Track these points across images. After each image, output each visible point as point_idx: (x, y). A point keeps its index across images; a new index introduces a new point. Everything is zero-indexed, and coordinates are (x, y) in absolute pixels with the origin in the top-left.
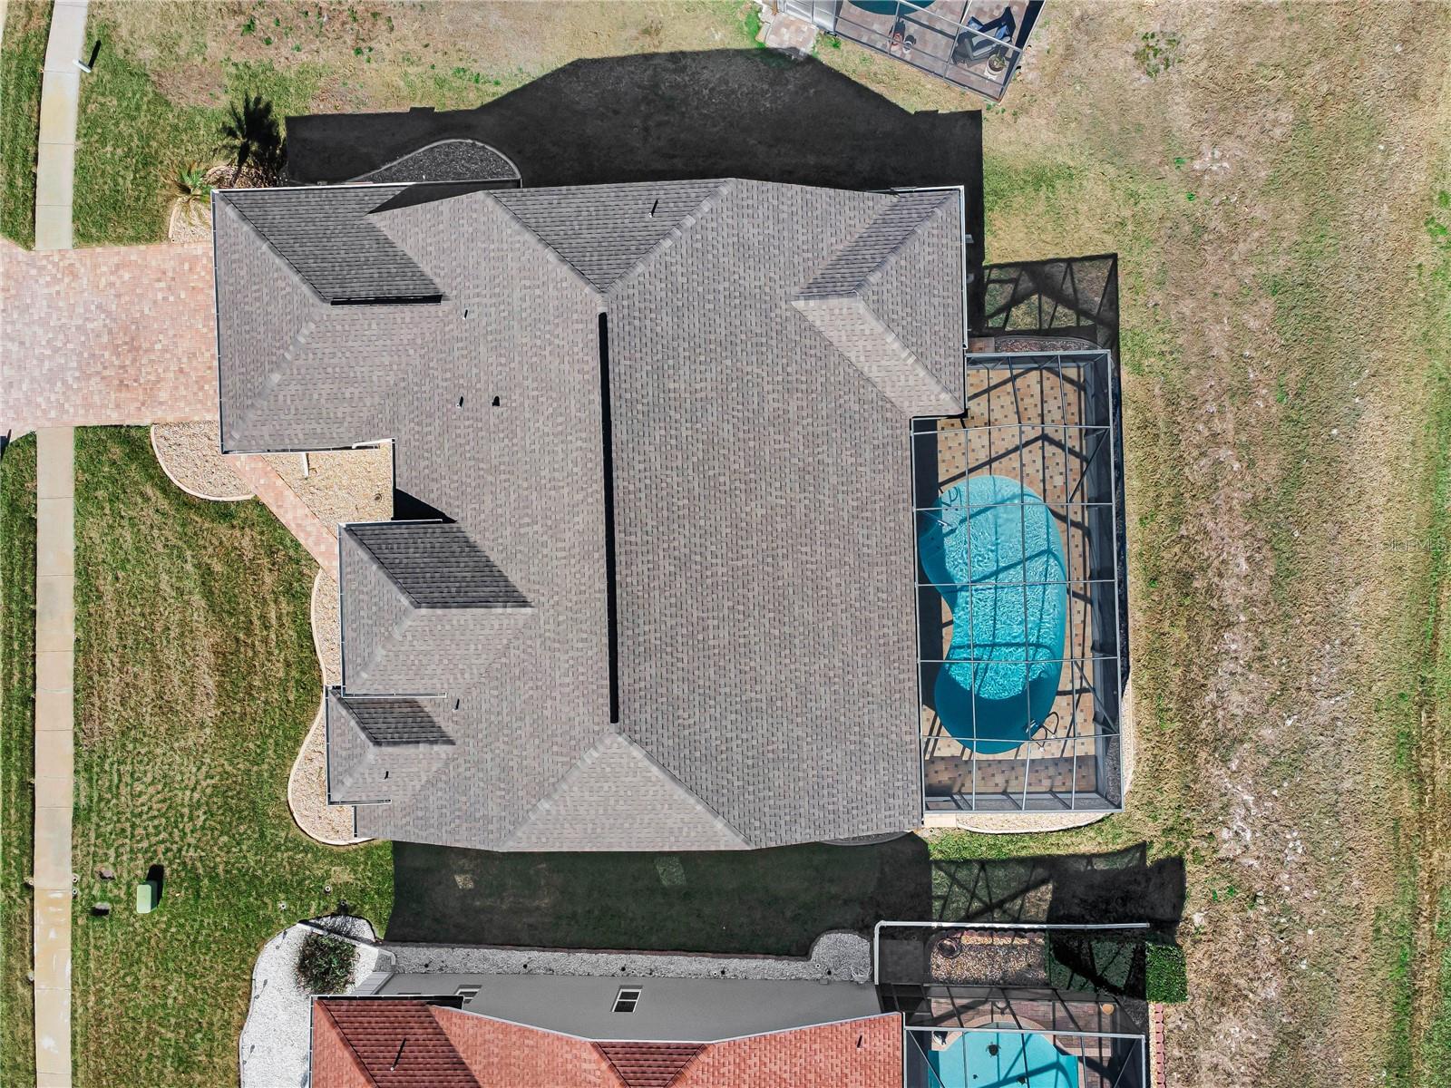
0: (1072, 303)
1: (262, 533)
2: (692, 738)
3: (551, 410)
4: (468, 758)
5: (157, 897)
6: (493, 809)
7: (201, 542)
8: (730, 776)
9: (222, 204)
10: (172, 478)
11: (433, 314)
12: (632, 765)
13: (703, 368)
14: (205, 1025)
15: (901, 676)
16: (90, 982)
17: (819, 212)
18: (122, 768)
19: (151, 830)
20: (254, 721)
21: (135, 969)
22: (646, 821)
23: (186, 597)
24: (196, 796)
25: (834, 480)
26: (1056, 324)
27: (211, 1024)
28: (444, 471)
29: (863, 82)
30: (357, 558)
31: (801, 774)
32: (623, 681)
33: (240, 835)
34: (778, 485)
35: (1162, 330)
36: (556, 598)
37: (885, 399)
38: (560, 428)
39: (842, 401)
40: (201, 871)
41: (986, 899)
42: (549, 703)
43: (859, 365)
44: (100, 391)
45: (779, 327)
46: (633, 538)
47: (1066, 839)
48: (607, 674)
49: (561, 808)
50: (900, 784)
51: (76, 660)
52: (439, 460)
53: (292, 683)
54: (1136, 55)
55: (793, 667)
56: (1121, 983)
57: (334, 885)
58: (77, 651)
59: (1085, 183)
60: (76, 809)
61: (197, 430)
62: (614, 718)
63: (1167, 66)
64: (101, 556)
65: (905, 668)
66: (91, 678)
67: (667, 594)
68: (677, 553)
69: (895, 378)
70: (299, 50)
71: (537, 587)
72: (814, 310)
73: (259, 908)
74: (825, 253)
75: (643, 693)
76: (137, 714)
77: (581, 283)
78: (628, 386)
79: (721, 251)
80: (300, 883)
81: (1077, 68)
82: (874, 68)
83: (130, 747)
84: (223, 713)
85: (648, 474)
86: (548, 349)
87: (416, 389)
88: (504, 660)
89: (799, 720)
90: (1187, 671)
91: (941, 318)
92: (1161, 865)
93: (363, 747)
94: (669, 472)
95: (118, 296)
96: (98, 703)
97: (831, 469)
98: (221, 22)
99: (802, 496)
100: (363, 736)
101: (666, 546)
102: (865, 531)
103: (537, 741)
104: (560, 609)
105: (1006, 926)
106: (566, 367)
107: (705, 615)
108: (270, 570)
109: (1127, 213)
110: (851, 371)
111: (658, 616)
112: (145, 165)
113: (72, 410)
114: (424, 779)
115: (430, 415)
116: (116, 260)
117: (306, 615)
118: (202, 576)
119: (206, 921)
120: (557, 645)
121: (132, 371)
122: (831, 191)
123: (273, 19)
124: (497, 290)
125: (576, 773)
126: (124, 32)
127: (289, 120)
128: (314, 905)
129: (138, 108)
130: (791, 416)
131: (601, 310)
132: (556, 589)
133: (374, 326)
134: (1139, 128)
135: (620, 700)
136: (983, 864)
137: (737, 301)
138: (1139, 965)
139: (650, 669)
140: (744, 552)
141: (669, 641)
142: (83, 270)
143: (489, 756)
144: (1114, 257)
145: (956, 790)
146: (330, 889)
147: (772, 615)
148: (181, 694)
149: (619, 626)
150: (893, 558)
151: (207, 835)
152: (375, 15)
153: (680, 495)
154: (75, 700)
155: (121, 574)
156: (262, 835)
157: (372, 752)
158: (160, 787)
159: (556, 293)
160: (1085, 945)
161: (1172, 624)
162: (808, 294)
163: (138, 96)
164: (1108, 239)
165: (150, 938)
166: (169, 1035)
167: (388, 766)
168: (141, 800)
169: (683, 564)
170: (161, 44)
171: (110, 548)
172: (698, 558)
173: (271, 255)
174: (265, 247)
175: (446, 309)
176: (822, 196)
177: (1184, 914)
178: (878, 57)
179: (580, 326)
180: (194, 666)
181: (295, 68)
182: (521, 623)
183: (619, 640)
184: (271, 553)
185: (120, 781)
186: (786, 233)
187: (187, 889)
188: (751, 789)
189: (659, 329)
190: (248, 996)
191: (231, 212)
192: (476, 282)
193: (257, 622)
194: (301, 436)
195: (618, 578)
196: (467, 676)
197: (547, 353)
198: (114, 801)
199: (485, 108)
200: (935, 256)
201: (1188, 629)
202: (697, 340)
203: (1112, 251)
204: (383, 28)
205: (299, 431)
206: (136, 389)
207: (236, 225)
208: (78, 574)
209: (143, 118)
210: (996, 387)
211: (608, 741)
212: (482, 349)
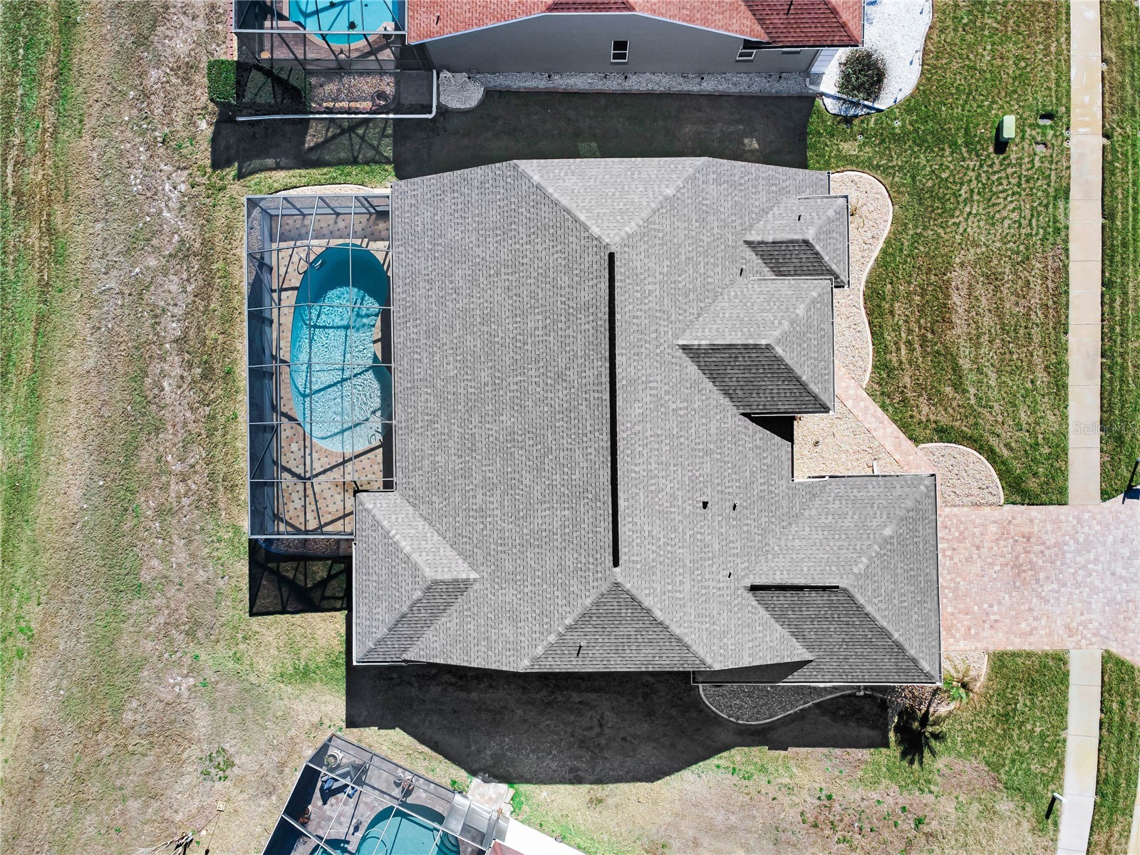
0: (282, 580)
1: (912, 417)
2: (555, 243)
3: (660, 496)
4: (733, 230)
5: (999, 129)
6: (712, 189)
7: (962, 410)
8: (528, 215)
9: (933, 673)
10: (986, 462)
11: (757, 576)
12: (600, 221)
13: (544, 527)
14: (960, 29)
15: (404, 296)
16: (1055, 61)
17: (459, 646)
18: (1029, 231)
19: (1005, 182)
20: (919, 268)
21: (1018, 72)
22: (592, 181)
23: (975, 366)
24: (967, 209)
25: (451, 443)
26: (295, 564)
27: (955, 30)
28: (751, 455)
29: (434, 754)
30: (820, 386)
31: (477, 219)
32: (605, 285)
33: (931, 178)
34: (491, 439)
35: (220, 559)
36: (658, 351)
37: (414, 506)
38: (653, 481)
39: (444, 503)
40: (964, 150)
41: (353, 135)
42: (665, 270)
43: (432, 530)
44: (1046, 533)
45: (489, 558)
46: (596, 395)
47: (294, 181)
48: (617, 291)
49: (657, 190)
50: (407, 215)
51: (1067, 317)
52: (754, 462)
53: (888, 298)
54: (232, 765)
55: (482, 300)
56: (254, 73)
57: (856, 140)
58: (1066, 325)
59: (272, 670)
60: (1067, 198)
61: (965, 500)
62: (611, 256)
63: (210, 756)
64: (1046, 400)
65: (402, 302)
66: (1054, 302)
67: (572, 353)
68: (564, 385)
69: (406, 520)
70: (878, 801)
71: (674, 360)
72: (462, 571)
73: (916, 121)
74: (455, 615)
75: (591, 276)
76: (1015, 274)
77: (634, 592)
78: (598, 512)
79: (529, 616)
80: (883, 141)
81: (275, 757)
82: (426, 763)
83: (1022, 248)
84: (945, 274)
85: (585, 445)
86: (661, 543)
87: (773, 520)
88: (702, 305)
89: (478, 260)
90: (206, 307)
91: (371, 565)
92: (228, 163)
93: (819, 240)
94: (570, 447)
95: (1030, 610)
96: (1049, 283)
97: (453, 451)
98: (943, 828)
99: (474, 431)
100: (818, 248)
101: (573, 390)
102: (429, 405)
103: (676, 241)
104: (655, 342)
105: (339, 116)
106: (646, 528)
107: (545, 338)
108: (905, 387)
109: (242, 647)
110: (438, 525)
111: (579, 336)
112: (1007, 715)
113: (1071, 519)
114: (770, 215)
115: (762, 498)
116: (1032, 639)
117: (876, 352)
118: (961, 384)
119: (960, 110)
120: (658, 314)
121: (1019, 549)
122: (450, 662)
123: (899, 828)
124: (703, 591)
125: (644, 215)
126: (1026, 826)
127: (887, 745)
128: (872, 124)
129: (1013, 761)
130: (481, 491)
131: (617, 570)
132: (658, 358)
133: (805, 569)
134: (232, 710)
135: (607, 270)
136: (355, 162)
137: (518, 577)
138: (240, 86)
139: (585, 295)
140: (516, 387)
141: (571, 318)
142: (1061, 632)
143: (716, 231)
144: (252, 614)
145: (374, 216)
146: (859, 137)
147: (496, 339)
148: (980, 290)
149: (607, 327)
150: (409, 385)
151: (960, 178)
152: (816, 826)
153: (561, 429)
154: (1068, 285)
155: (1029, 385)
156: (913, 178)
157: (810, 235)
158: (997, 216)
159: (654, 585)
160: (279, 100)
161: (216, 340)
162: (467, 583)
163: (1013, 771)
164: (255, 627)
165: (1005, 97)
166: (989, 21)
167: (798, 225)
168: (1013, 205)
169: (560, 376)
170: (994, 813)
171: (1038, 407)
172: (549, 381)
173: (891, 629)
174: (896, 636)
175: (747, 580)
176: (456, 659)
177: (213, 128)
178: (422, 772)
179: (635, 558)
180: (969, 312)
181: (882, 787)
182: (688, 332)
183: (607, 316)
184: (904, 401)
185: (1030, 221)
186: (483, 629)
187: (975, 135)
188: (513, 206)
189: (575, 555)
190: (925, 52)
191: (926, 666)
192: (721, 599)
193: (917, 346)
194: (870, 487)
195: (608, 365)
196: (732, 294)
197: (662, 540)
198: (1035, 205)
199: (727, 747)
200: (374, 611)
201: (205, 338)
202: (548, 548)
203: (254, 619)
204: (809, 815)
205: (872, 490)
206: (1016, 535)
207: (921, 655)
208: (1065, 386)
209: (1009, 752)
210: (339, 518)
211: (617, 239)
212: (717, 547)
